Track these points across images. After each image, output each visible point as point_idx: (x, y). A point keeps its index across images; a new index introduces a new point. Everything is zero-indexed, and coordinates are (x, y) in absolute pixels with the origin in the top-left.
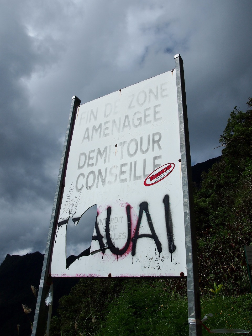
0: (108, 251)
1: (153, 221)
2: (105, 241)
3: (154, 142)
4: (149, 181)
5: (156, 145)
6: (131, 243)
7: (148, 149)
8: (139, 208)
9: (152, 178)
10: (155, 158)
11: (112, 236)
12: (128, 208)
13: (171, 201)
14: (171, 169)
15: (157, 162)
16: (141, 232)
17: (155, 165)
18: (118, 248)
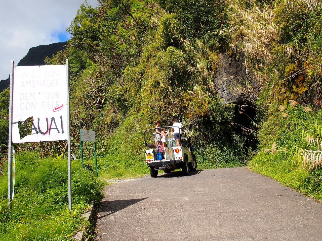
0: (39, 133)
1: (57, 124)
2: (38, 130)
3: (56, 95)
4: (55, 110)
5: (57, 96)
6: (49, 131)
7: (54, 98)
8: (51, 119)
9: (56, 109)
10: (57, 102)
11: (40, 128)
12: (47, 119)
13: (63, 118)
14: (63, 107)
15: (58, 103)
16: (52, 127)
17: (57, 105)
18: (43, 133)
